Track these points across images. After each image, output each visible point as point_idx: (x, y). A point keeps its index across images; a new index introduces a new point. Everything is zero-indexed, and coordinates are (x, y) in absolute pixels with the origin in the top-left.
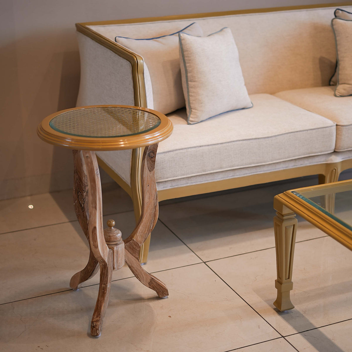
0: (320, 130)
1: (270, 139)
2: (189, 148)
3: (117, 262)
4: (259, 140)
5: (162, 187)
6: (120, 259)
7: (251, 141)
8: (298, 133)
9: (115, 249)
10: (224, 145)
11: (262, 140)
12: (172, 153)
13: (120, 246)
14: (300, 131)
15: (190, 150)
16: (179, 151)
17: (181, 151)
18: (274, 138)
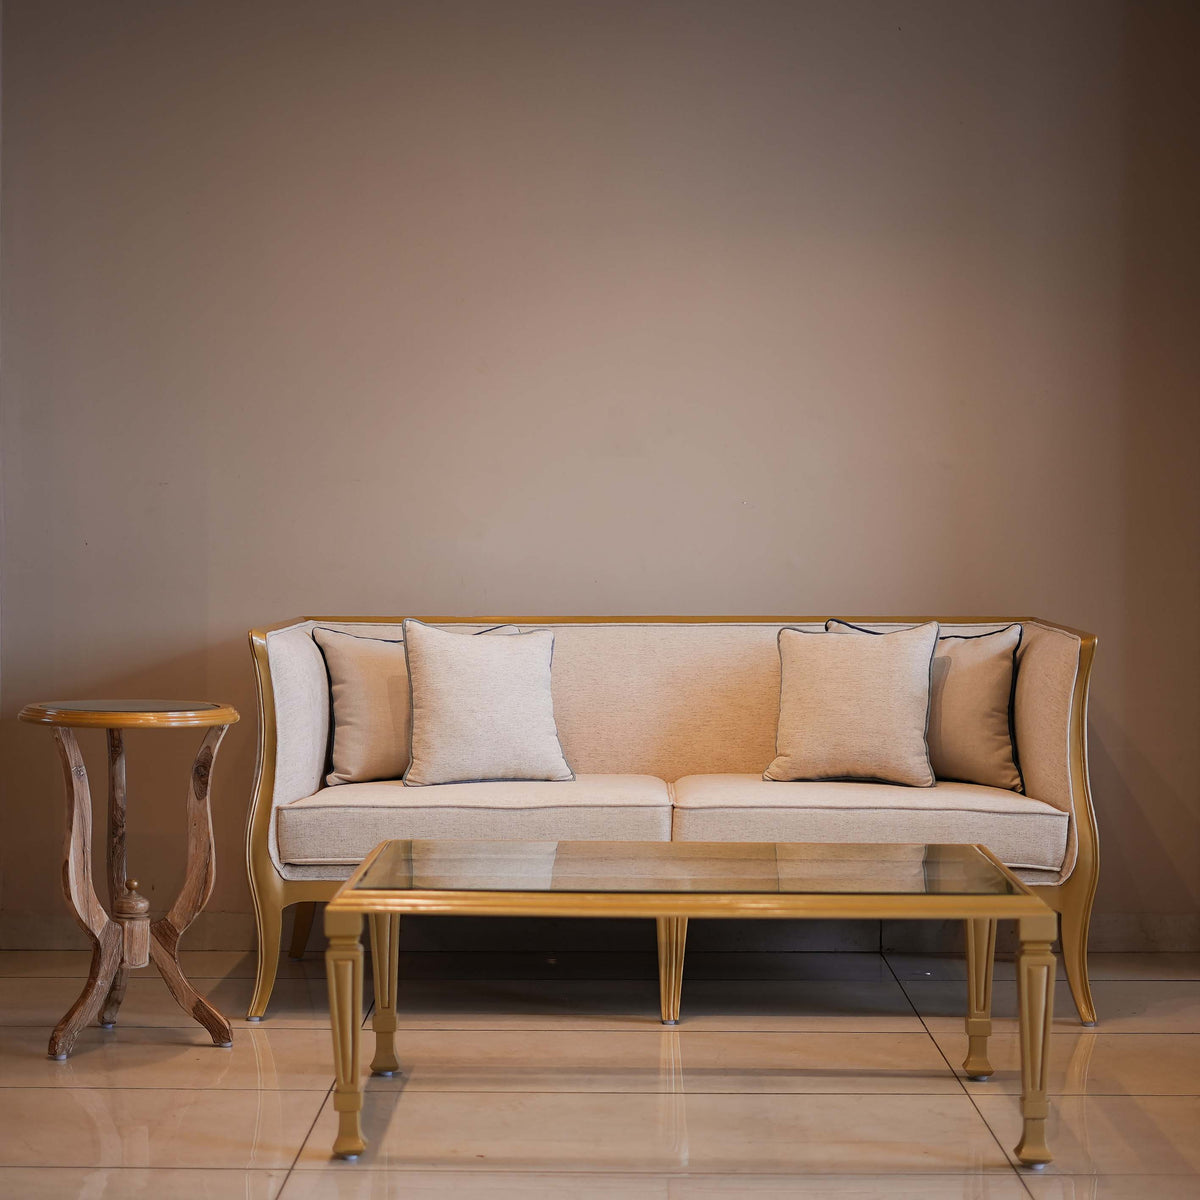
0: (629, 809)
1: (519, 812)
2: (349, 807)
3: (130, 951)
4: (496, 812)
5: (300, 875)
6: (136, 947)
7: (477, 810)
8: (582, 809)
9: (127, 924)
10: (421, 810)
11: (500, 812)
12: (316, 811)
13: (138, 923)
14: (585, 806)
15: (351, 810)
16: (330, 810)
17: (334, 810)
18: (527, 813)
